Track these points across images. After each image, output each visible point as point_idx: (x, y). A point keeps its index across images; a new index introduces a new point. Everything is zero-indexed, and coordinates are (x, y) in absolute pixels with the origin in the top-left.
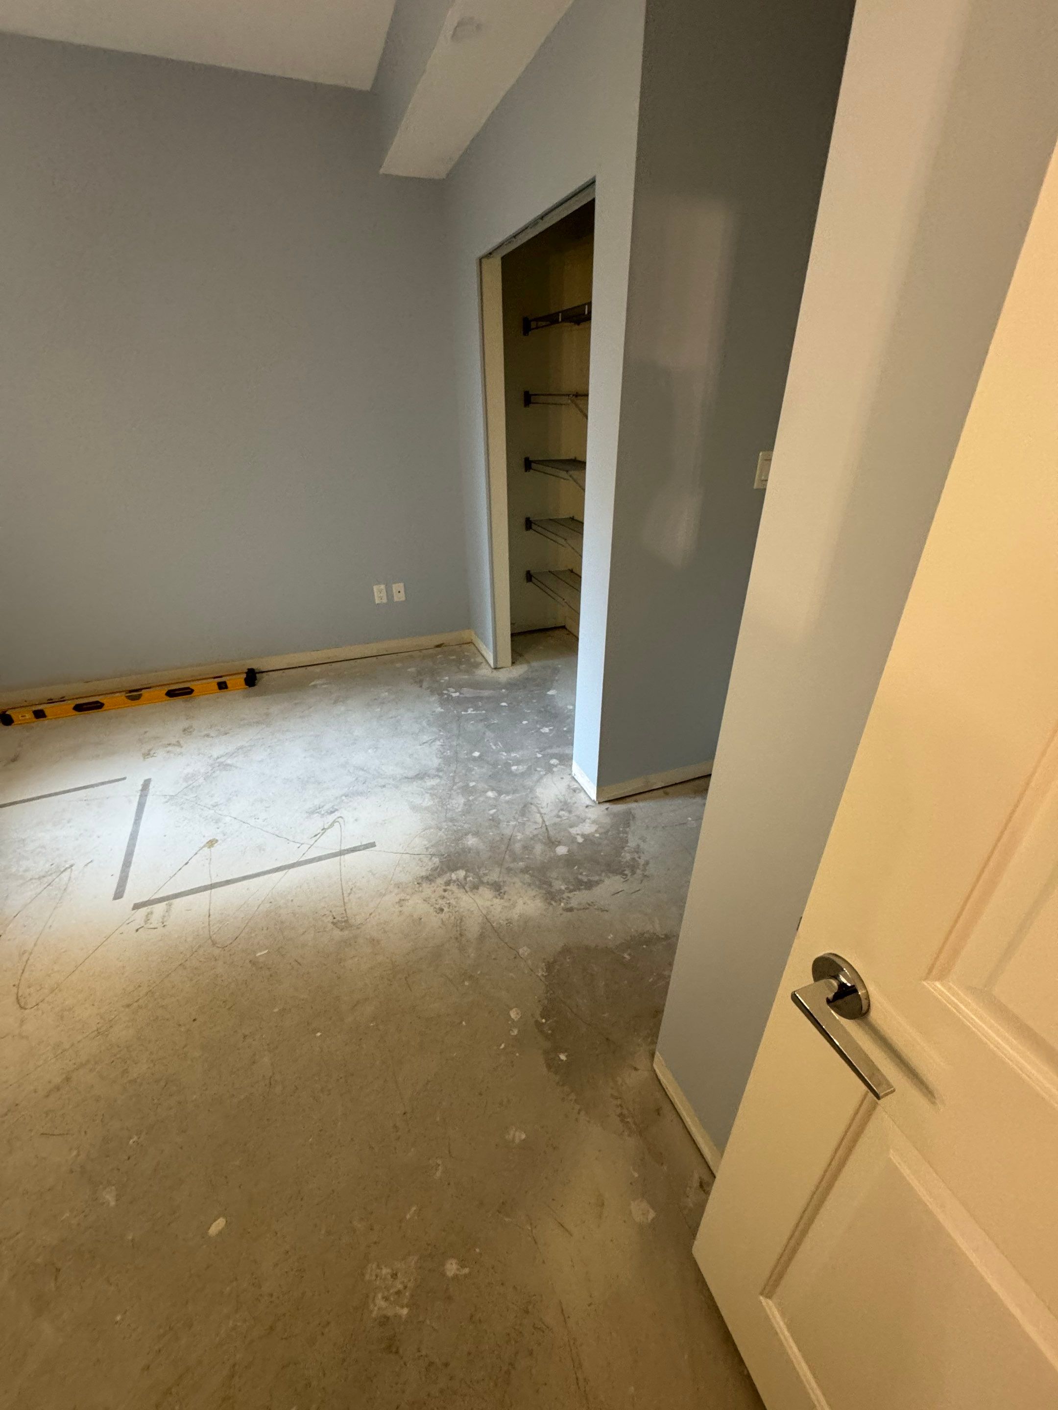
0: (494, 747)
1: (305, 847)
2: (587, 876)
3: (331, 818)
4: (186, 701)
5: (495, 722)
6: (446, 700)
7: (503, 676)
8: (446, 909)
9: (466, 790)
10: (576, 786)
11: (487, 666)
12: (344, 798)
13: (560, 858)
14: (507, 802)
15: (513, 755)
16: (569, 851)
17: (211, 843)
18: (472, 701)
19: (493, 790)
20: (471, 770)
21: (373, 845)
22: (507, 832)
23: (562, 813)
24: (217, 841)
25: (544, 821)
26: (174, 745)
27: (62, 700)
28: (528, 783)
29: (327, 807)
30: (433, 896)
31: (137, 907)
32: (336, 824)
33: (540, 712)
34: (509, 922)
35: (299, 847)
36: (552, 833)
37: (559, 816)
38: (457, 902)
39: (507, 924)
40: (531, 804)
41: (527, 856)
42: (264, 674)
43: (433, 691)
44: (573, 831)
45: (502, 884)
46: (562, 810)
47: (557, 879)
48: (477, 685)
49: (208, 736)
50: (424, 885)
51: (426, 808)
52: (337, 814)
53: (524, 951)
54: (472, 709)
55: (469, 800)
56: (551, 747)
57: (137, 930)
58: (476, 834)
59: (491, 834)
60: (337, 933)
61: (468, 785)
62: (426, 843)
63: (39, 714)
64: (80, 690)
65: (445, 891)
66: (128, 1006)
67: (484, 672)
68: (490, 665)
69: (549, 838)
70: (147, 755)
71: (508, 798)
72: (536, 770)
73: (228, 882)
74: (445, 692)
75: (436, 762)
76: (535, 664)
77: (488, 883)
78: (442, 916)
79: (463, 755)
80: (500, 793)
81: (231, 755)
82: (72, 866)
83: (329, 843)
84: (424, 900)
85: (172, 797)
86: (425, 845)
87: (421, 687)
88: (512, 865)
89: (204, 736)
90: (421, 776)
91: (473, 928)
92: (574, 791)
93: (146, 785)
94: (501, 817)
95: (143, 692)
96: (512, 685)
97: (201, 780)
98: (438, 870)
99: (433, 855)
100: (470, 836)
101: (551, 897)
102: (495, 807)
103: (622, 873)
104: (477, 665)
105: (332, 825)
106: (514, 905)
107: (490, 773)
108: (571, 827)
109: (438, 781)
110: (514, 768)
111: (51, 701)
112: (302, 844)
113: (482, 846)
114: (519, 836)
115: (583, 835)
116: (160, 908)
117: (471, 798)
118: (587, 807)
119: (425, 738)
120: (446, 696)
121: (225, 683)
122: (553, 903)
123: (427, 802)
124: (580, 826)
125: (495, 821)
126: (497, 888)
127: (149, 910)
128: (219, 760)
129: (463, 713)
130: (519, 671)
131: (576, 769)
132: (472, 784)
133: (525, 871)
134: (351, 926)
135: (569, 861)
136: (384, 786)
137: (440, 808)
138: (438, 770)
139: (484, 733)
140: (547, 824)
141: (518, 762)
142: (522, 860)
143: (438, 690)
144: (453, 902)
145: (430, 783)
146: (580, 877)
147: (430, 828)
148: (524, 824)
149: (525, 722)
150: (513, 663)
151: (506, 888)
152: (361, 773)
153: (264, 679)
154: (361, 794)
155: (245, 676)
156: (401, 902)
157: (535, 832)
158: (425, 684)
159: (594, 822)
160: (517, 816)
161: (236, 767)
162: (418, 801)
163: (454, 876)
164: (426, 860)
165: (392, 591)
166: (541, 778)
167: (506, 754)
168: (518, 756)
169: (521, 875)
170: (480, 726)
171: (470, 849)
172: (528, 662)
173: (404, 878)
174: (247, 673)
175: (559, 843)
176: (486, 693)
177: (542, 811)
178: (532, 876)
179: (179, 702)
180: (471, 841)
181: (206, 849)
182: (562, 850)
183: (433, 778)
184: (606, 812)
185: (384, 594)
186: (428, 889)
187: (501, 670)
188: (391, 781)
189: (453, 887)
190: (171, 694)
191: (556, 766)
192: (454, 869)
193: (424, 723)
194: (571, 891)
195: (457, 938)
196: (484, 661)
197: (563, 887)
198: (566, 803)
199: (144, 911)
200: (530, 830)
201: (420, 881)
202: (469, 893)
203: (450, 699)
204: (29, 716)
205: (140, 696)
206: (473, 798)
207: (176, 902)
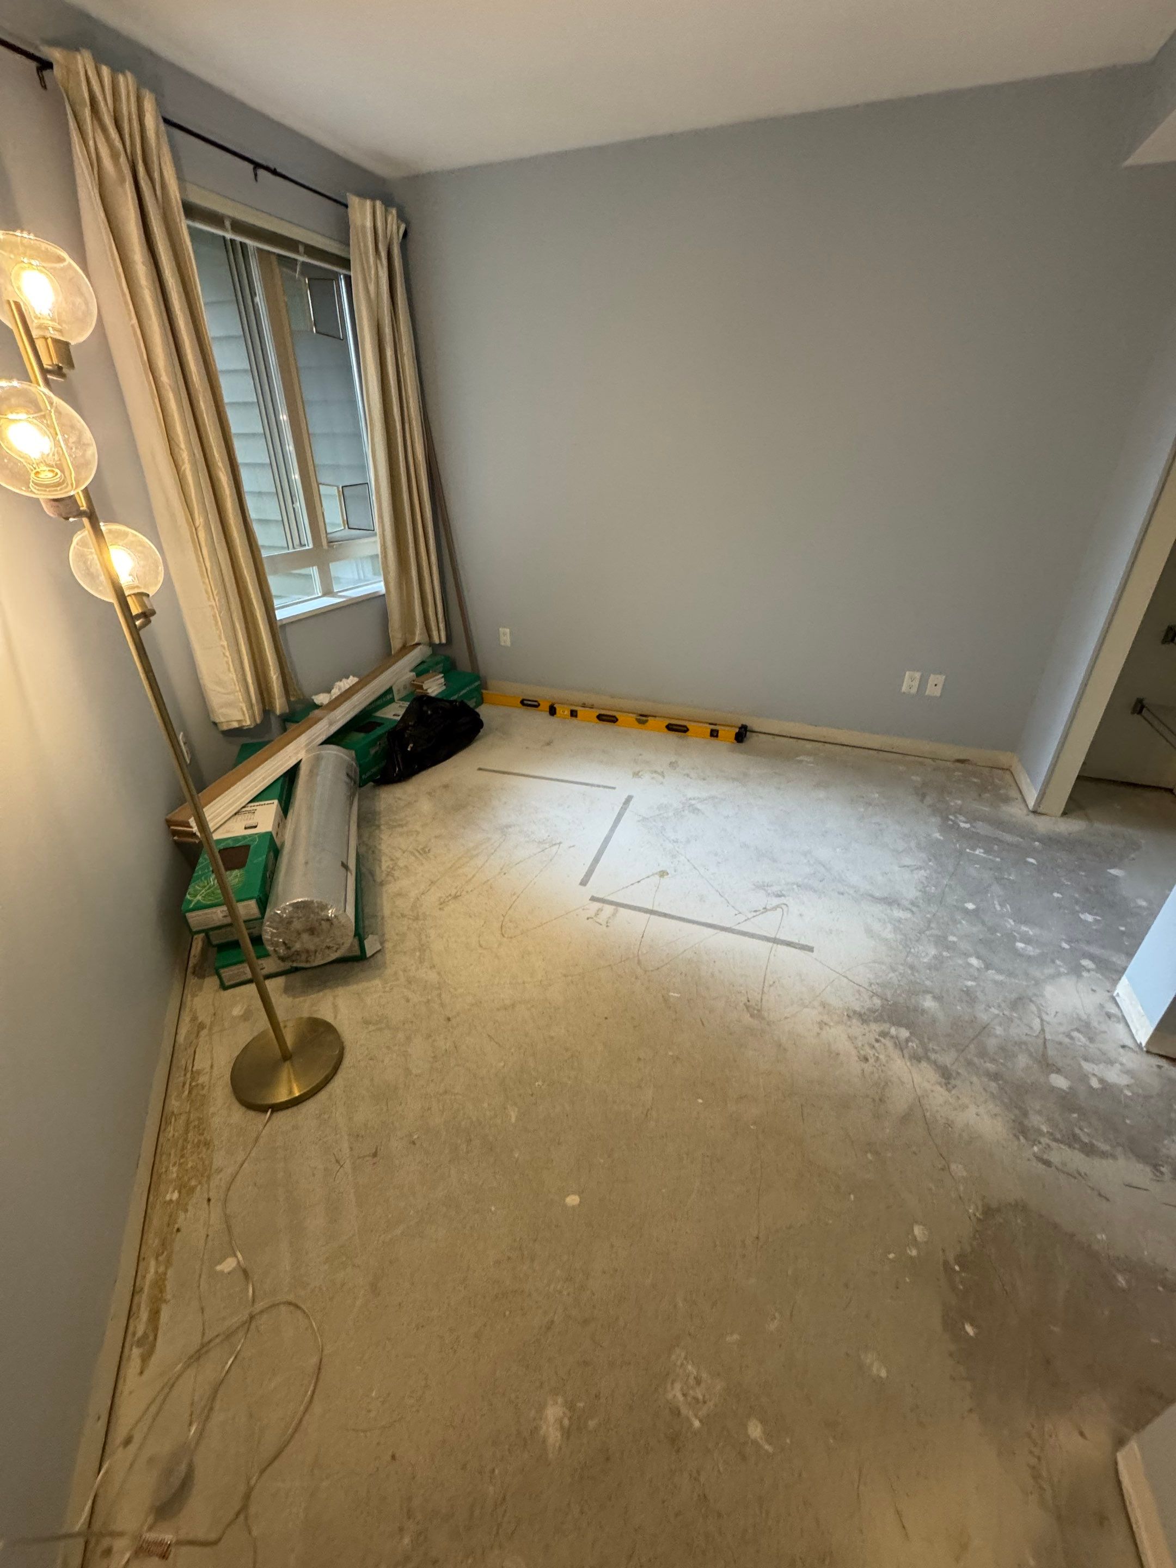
0: (998, 908)
1: (741, 918)
2: (1088, 1135)
3: (775, 901)
4: (680, 737)
5: (1011, 878)
6: (948, 827)
7: (1043, 825)
8: (872, 1061)
9: (941, 941)
10: (1113, 1009)
11: (1023, 806)
12: (795, 886)
13: (1053, 1089)
14: (996, 982)
15: (1024, 928)
16: (1070, 1088)
17: (663, 874)
18: (988, 843)
19: (978, 957)
20: (955, 922)
21: (811, 949)
22: (984, 1017)
23: (1075, 1034)
24: (668, 874)
25: (1043, 1030)
26: (658, 773)
27: (592, 707)
28: (1036, 973)
29: (776, 889)
30: (860, 1038)
31: (593, 899)
32: (779, 910)
33: (1087, 890)
34: (949, 1124)
35: (736, 915)
36: (1050, 1052)
37: (1069, 1036)
38: (887, 1062)
39: (945, 1124)
40: (1031, 1001)
41: (1002, 1061)
42: (754, 734)
43: (935, 811)
44: (1087, 1067)
45: (954, 1074)
46: (1078, 1030)
47: (1039, 1113)
48: (1000, 824)
49: (688, 775)
50: (854, 1021)
51: (886, 941)
52: (783, 900)
53: (958, 1169)
54: (982, 851)
55: (941, 955)
56: (1088, 943)
57: (588, 919)
58: (938, 998)
59: (959, 1008)
60: (747, 1018)
61: (945, 938)
62: (871, 976)
63: (574, 714)
64: (605, 702)
65: (877, 1041)
66: (565, 976)
67: (1015, 811)
68: (1027, 806)
69: (1044, 1055)
70: (636, 774)
71: (1000, 978)
72: (1053, 962)
73: (665, 915)
74: (951, 817)
75: (911, 893)
76: (1098, 825)
77: (935, 1062)
78: (865, 1066)
79: (951, 899)
80: (988, 966)
81: (702, 801)
82: (560, 843)
83: (766, 925)
84: (849, 1037)
85: (645, 819)
86: (869, 979)
87: (922, 801)
88: (976, 1060)
89: (685, 775)
90: (890, 901)
91: (899, 1102)
92: (1109, 1016)
93: (629, 799)
94: (979, 994)
95: (649, 718)
96: (1051, 841)
97: (671, 814)
98: (877, 1013)
99: (875, 994)
100: (929, 997)
101: (1022, 1130)
102: (975, 979)
103: (1156, 1167)
104: (1007, 800)
105: (775, 908)
106: (964, 1107)
107: (981, 937)
108: (1086, 1060)
109: (909, 915)
110: (1020, 945)
111: (584, 706)
112: (740, 913)
113: (941, 1016)
114: (999, 1031)
115: (1101, 1081)
116: (609, 909)
117: (945, 954)
118: (1123, 1047)
119: (908, 861)
120: (950, 823)
121: (717, 731)
122: (1021, 1138)
123: (888, 933)
124: (1102, 1066)
125: (969, 996)
126: (946, 1075)
127: (600, 907)
128: (691, 801)
129: (968, 850)
130: (1073, 826)
131: (1123, 989)
132: (952, 938)
133: (995, 1077)
134: (763, 1018)
135: (1066, 1101)
136: (842, 894)
137: (901, 947)
138: (913, 903)
139: (990, 886)
140: (1048, 1037)
141: (1027, 940)
142: (993, 1060)
143: (943, 814)
144: (882, 1057)
145: (898, 913)
146: (1077, 1131)
147: (883, 963)
148: (1011, 1020)
149: (1056, 895)
150: (1064, 814)
151: (958, 1082)
152: (822, 870)
153: (752, 740)
154: (815, 891)
155: (737, 730)
156: (822, 1024)
157: (1024, 1038)
158: (928, 800)
159: (1128, 1072)
160: (1003, 1005)
161: (703, 814)
162: (876, 926)
163: (893, 1031)
164: (865, 996)
165: (927, 682)
166: (1059, 975)
167: (1013, 923)
168: (1031, 933)
169: (985, 1079)
170: (987, 876)
171: (923, 1012)
172: (1088, 818)
173: (834, 1002)
174: (740, 728)
175: (1058, 1071)
176: (1008, 838)
177: (1045, 1017)
178: (1001, 1089)
179: (673, 737)
180: (929, 1003)
181: (657, 877)
182: (1060, 1082)
183: (903, 910)
184: (1155, 1069)
185: (916, 683)
186: (857, 1028)
187: (1043, 817)
188: (852, 892)
189: (889, 1043)
190: (670, 728)
191: (1088, 971)
192: (899, 1024)
193: (913, 844)
194: (1056, 1140)
195: (874, 1100)
196: (1019, 796)
197: (1044, 1129)
198: (1088, 1025)
199: (597, 905)
200: (1017, 1031)
201: (851, 1014)
202: (906, 1060)
203: (956, 827)
204: (567, 713)
205: (647, 721)
206: (948, 955)
207: (621, 910)
